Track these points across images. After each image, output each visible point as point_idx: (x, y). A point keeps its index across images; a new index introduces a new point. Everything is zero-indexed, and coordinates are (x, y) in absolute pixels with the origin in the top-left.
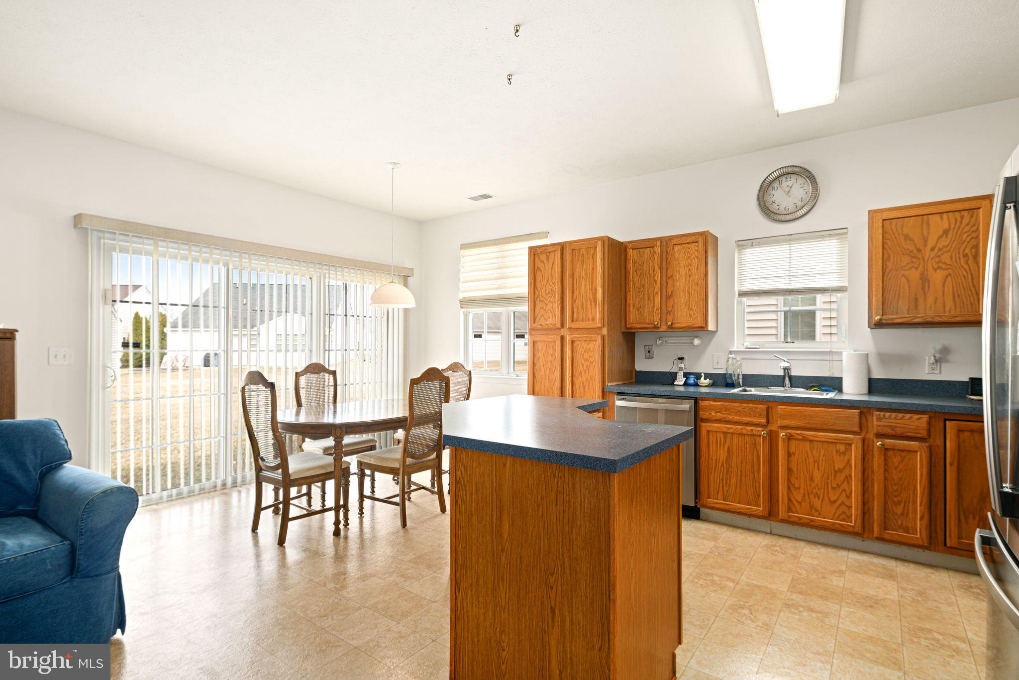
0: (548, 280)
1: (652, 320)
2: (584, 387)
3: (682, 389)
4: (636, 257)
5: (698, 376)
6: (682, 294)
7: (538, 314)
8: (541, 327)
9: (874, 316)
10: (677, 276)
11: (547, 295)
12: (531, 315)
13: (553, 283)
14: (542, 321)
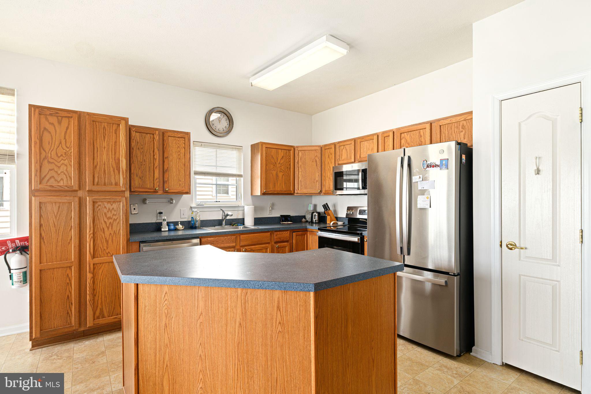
0: (61, 143)
1: (152, 186)
2: (107, 241)
3: (166, 234)
4: (138, 139)
5: (176, 223)
6: (174, 170)
7: (45, 176)
8: (50, 188)
9: (263, 190)
10: (170, 158)
11: (59, 157)
12: (36, 175)
13: (67, 147)
14: (52, 182)
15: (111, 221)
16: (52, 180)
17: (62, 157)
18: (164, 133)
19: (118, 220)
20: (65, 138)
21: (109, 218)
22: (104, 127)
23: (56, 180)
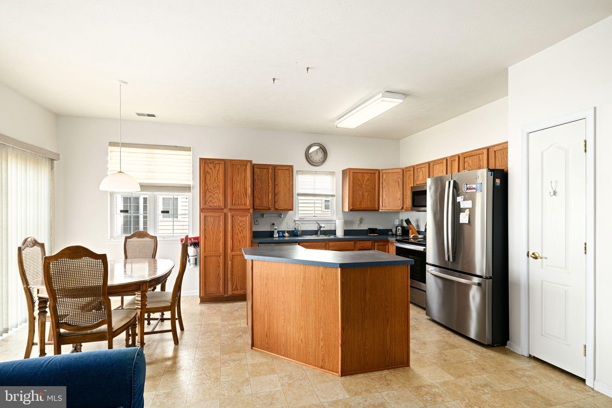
0: (215, 180)
1: (267, 205)
2: (240, 241)
3: (277, 239)
4: (259, 173)
5: (284, 232)
6: (282, 193)
7: (208, 200)
8: (210, 207)
9: (350, 207)
10: (279, 185)
11: (214, 188)
12: (203, 200)
13: (218, 182)
14: (211, 204)
15: (242, 228)
16: (211, 202)
17: (216, 188)
18: (275, 168)
19: (246, 228)
20: (217, 177)
21: (241, 227)
22: (238, 168)
23: (213, 203)
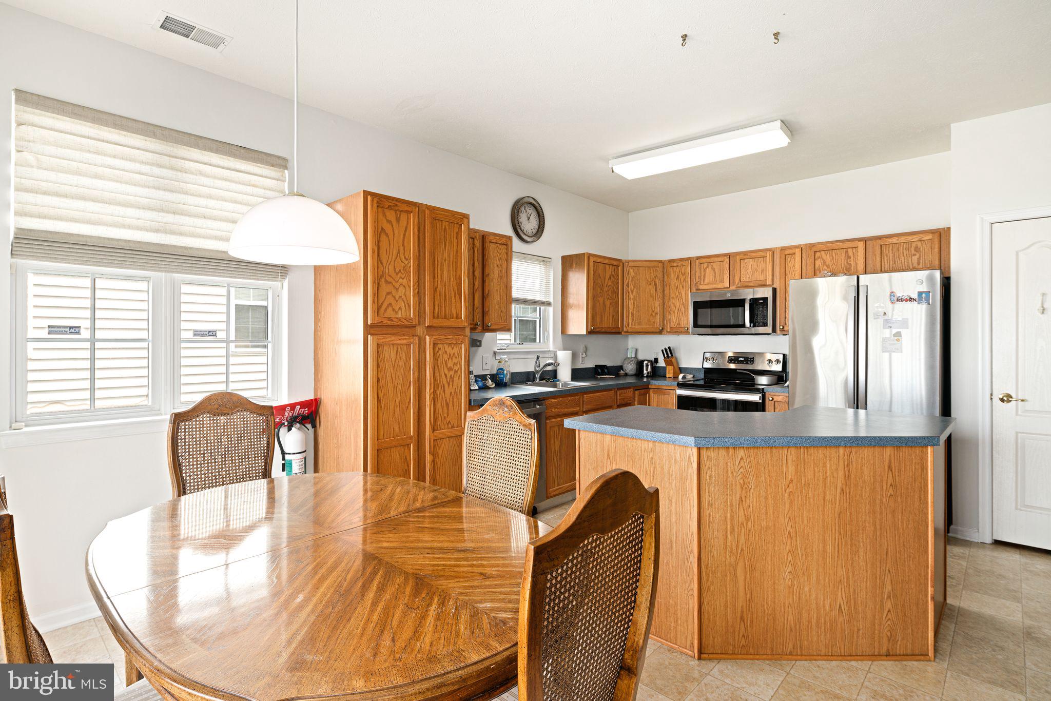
0: (399, 251)
1: (472, 320)
2: (447, 405)
5: (485, 377)
7: (383, 302)
8: (388, 322)
9: (589, 326)
10: (491, 276)
11: (397, 274)
12: (373, 302)
13: (405, 258)
14: (390, 313)
15: (452, 373)
16: (390, 309)
17: (400, 274)
18: (484, 237)
19: (459, 373)
20: (403, 245)
21: (450, 369)
22: (445, 229)
23: (394, 310)
